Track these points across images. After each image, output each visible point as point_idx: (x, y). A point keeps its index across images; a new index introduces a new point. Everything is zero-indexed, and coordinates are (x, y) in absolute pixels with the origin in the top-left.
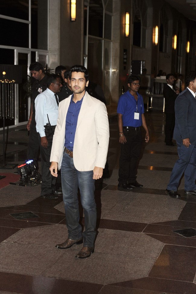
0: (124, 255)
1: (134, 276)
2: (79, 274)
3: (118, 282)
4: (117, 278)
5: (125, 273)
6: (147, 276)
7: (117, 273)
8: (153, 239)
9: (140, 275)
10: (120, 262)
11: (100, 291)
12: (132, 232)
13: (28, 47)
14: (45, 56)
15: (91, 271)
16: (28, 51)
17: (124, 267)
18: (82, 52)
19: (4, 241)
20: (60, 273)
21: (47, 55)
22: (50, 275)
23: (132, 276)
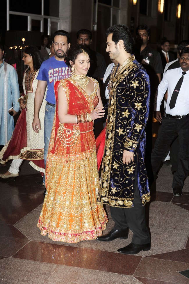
0: (157, 226)
1: (171, 248)
2: (115, 245)
3: (156, 254)
4: (154, 250)
5: (162, 244)
6: (185, 248)
7: (154, 245)
8: (183, 209)
9: (178, 247)
10: (155, 233)
11: (140, 263)
12: (160, 202)
13: (40, 14)
14: (57, 23)
15: (127, 242)
16: (41, 18)
17: (159, 239)
18: (92, 20)
19: (35, 210)
20: (96, 244)
21: (60, 22)
22: (87, 245)
23: (169, 248)
